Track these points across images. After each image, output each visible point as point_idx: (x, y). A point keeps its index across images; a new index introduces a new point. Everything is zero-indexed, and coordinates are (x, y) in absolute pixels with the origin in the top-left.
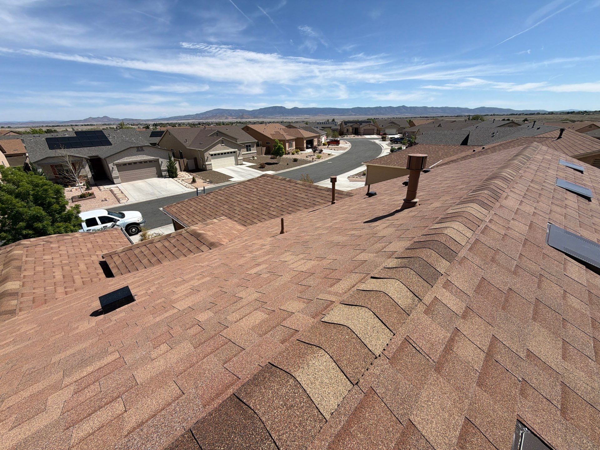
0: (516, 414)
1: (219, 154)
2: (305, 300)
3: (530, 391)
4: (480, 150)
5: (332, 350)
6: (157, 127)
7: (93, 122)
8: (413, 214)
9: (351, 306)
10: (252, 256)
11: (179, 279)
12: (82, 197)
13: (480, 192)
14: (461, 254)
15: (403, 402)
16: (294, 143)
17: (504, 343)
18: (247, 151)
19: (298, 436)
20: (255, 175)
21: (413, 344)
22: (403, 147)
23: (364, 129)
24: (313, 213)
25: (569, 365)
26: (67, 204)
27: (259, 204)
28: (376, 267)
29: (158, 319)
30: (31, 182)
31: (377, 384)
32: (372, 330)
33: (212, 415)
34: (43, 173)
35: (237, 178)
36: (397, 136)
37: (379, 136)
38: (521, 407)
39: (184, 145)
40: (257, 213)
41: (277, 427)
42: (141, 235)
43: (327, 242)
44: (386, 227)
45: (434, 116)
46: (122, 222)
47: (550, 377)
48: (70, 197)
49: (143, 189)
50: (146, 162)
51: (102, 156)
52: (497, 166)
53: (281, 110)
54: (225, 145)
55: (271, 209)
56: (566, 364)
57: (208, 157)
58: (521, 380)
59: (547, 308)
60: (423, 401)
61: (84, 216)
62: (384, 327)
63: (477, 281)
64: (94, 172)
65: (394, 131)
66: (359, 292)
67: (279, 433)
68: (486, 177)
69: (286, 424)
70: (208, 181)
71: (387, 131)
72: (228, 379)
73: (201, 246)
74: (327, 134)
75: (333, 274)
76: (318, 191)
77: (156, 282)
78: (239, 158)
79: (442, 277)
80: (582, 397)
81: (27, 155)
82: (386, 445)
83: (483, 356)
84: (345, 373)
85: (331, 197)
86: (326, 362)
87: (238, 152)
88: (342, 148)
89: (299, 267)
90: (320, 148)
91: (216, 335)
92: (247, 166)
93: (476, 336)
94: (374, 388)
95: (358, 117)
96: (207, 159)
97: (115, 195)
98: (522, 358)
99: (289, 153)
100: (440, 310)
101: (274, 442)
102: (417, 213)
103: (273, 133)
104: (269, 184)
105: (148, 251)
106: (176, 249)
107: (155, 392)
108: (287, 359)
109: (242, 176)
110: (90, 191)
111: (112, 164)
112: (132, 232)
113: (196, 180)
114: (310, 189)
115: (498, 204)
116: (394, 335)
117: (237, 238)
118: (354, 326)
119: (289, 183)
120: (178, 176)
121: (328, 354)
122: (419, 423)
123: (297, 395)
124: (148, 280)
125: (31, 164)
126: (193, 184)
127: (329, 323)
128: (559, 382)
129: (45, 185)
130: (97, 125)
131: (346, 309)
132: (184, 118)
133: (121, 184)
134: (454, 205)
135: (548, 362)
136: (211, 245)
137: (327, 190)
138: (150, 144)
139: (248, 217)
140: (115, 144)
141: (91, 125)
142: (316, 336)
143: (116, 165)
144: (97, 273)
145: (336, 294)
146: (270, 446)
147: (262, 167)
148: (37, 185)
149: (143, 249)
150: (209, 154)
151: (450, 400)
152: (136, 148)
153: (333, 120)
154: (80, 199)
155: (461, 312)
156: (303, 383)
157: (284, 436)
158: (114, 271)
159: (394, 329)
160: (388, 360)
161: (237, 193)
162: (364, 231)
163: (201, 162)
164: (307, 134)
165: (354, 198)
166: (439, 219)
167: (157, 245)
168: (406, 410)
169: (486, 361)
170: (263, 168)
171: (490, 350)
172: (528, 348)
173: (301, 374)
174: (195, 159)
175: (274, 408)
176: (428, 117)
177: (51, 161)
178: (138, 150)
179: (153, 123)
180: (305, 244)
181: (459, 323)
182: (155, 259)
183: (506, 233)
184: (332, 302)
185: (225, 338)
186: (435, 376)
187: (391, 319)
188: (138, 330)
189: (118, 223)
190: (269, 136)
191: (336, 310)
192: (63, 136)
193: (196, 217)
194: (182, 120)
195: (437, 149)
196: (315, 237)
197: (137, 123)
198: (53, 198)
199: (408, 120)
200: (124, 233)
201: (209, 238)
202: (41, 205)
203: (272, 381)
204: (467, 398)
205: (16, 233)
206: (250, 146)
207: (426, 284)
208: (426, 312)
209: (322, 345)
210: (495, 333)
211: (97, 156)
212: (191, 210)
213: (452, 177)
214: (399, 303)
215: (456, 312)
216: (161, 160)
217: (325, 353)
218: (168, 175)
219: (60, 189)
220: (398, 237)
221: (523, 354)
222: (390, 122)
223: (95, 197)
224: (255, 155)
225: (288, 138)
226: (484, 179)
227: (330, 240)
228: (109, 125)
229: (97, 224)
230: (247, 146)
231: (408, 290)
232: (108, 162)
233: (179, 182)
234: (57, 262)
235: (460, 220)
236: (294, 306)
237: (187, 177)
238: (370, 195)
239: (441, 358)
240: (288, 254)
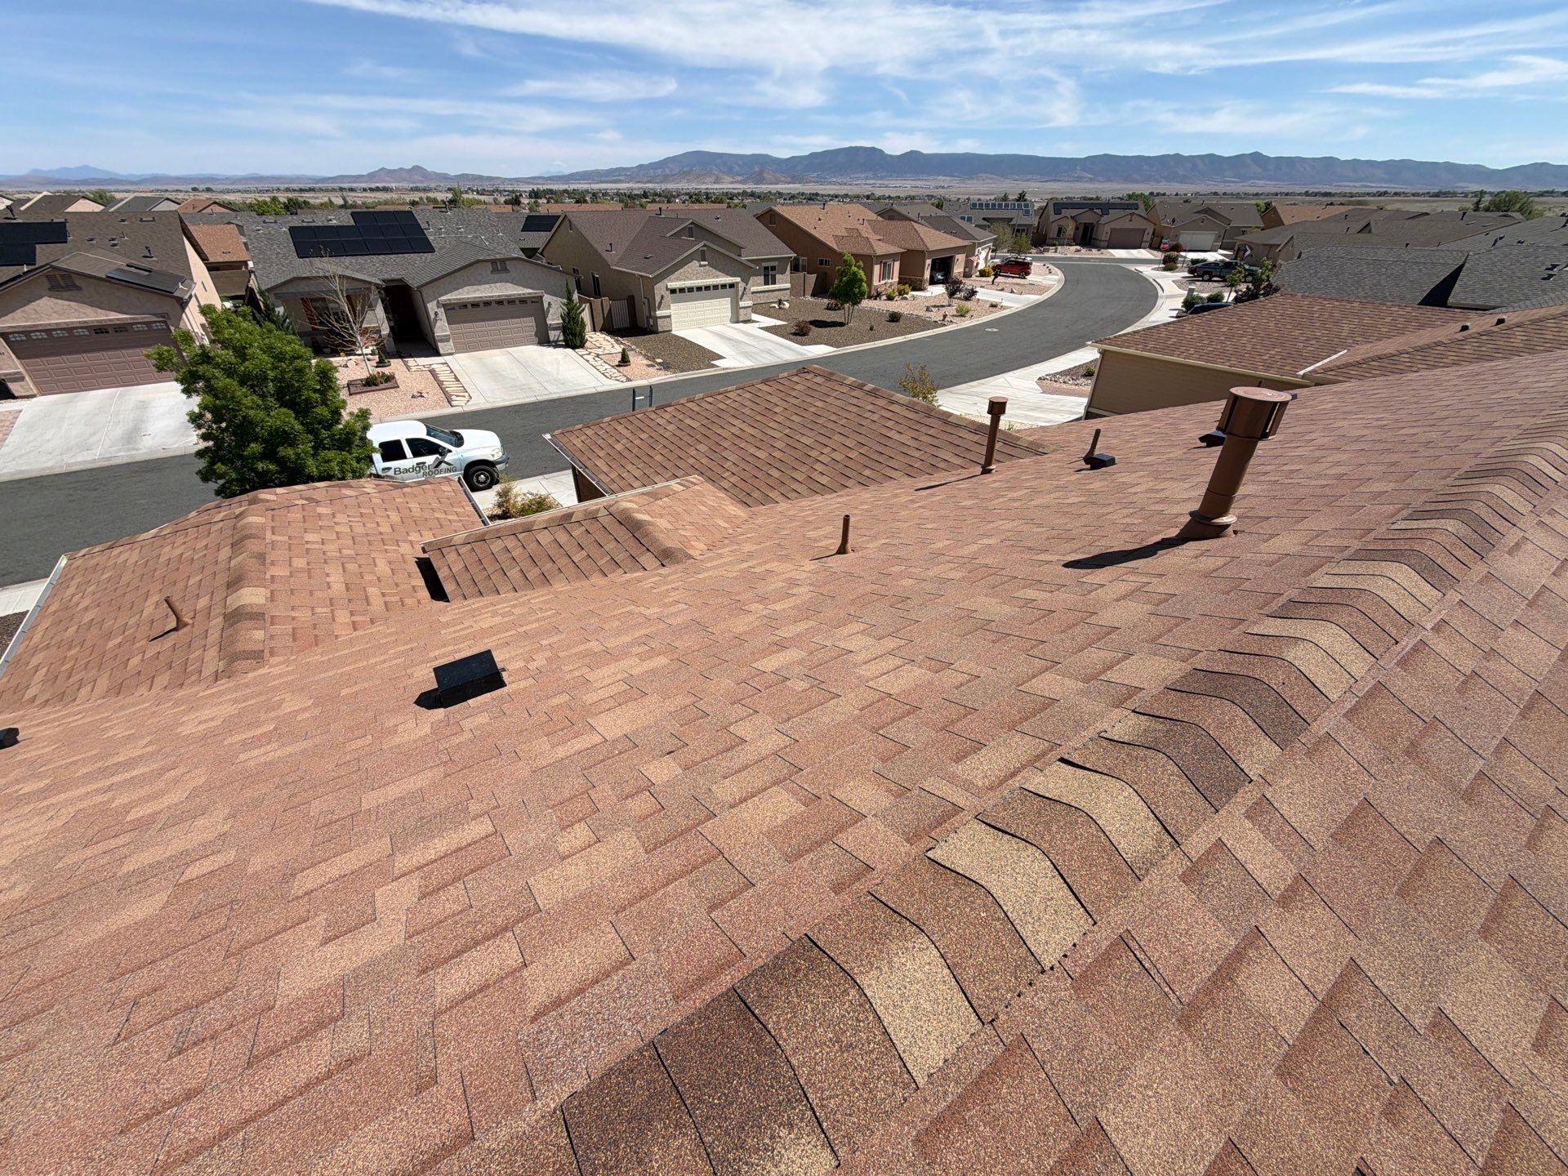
0: (1357, 1156)
1: (691, 290)
2: (893, 786)
3: (1412, 1111)
4: (1487, 327)
5: (945, 941)
6: (540, 201)
7: (390, 182)
8: (1208, 563)
9: (1000, 833)
10: (764, 613)
11: (594, 645)
12: (370, 383)
13: (1432, 523)
14: (1320, 727)
15: (1089, 1078)
16: (897, 265)
17: (1376, 983)
18: (766, 283)
19: (859, 1106)
20: (780, 354)
21: (1137, 953)
22: (1226, 295)
23: (1113, 230)
24: (926, 497)
25: (1547, 1067)
26: (344, 408)
27: (788, 450)
28: (1079, 725)
29: (561, 752)
30: (269, 349)
31: (1036, 1031)
32: (1042, 907)
33: (693, 1023)
34: (287, 318)
35: (732, 361)
36: (1212, 257)
37: (1155, 252)
38: (1376, 1142)
39: (604, 259)
40: (781, 473)
41: (820, 1081)
42: (499, 494)
43: (959, 612)
44: (1124, 597)
45: (1354, 191)
46: (456, 455)
47: (1481, 1087)
48: (345, 382)
49: (504, 373)
50: (511, 301)
51: (414, 283)
52: (1519, 421)
53: (869, 160)
54: (709, 265)
55: (818, 466)
56: (1537, 1063)
57: (662, 297)
58: (1396, 1081)
59: (1537, 906)
60: (1135, 1084)
61: (377, 435)
62: (1072, 902)
63: (1345, 809)
64: (395, 322)
65: (1208, 238)
66: (1026, 796)
67: (822, 1094)
68: (1469, 464)
69: (837, 1080)
70: (660, 364)
71: (1185, 238)
72: (720, 951)
73: (642, 554)
74: (995, 240)
75: (966, 721)
76: (949, 429)
77: (544, 642)
78: (742, 304)
79: (1251, 786)
80: (1555, 1150)
81: (251, 264)
82: (1035, 1159)
83: (1308, 1007)
84: (969, 995)
85: (984, 451)
86: (929, 964)
87: (741, 286)
88: (1034, 288)
89: (881, 680)
90: (968, 284)
91: (688, 830)
92: (762, 328)
93: (1304, 955)
94: (1029, 1039)
95: (1101, 186)
96: (660, 303)
97: (440, 384)
98: (1417, 1028)
99: (878, 295)
100: (1224, 876)
101: (812, 1109)
102: (1220, 562)
103: (842, 232)
104: (817, 395)
105: (521, 549)
106: (584, 553)
107: (576, 938)
108: (845, 938)
109: (746, 354)
110: (386, 371)
111: (435, 302)
112: (478, 482)
113: (631, 359)
114: (928, 421)
115: (1480, 569)
116: (1095, 923)
117: (726, 542)
118: (1004, 891)
119: (871, 399)
120: (587, 345)
121: (936, 947)
122: (1116, 1130)
123: (862, 1024)
124: (524, 628)
125: (261, 293)
126: (621, 369)
127: (944, 867)
128: (1501, 1103)
129: (298, 358)
130: (398, 189)
131: (988, 836)
132: (606, 176)
133: (456, 356)
134: (1338, 556)
135: (1487, 1050)
136: (666, 556)
137: (977, 428)
138: (522, 250)
139: (756, 483)
140: (441, 249)
141: (385, 189)
142: (913, 895)
143: (444, 306)
144: (413, 587)
145: (967, 786)
146: (804, 1114)
147: (800, 333)
148: (280, 357)
149: (511, 543)
150: (667, 289)
151: (1200, 1093)
152: (489, 265)
153: (1022, 197)
154: (365, 389)
155: (1278, 888)
156: (877, 1004)
157: (832, 1101)
158: (449, 587)
159: (1099, 912)
160: (1069, 980)
161: (733, 412)
162: (1062, 595)
163: (646, 308)
164: (936, 241)
165: (1048, 463)
166: (1282, 600)
167: (540, 537)
168: (1092, 1097)
169: (1315, 1020)
170: (804, 335)
171: (1331, 995)
172: (1442, 1006)
173: (874, 982)
174: (631, 300)
175: (816, 1043)
176: (1334, 195)
177: (303, 288)
178: (495, 270)
179: (529, 188)
180: (899, 606)
181: (1270, 919)
182: (536, 571)
183: (1477, 670)
184: (957, 809)
185: (709, 844)
186: (1175, 1036)
187: (1093, 885)
188: (523, 770)
189: (449, 458)
190: (828, 243)
191: (963, 833)
192: (326, 224)
193: (629, 467)
194: (602, 182)
195: (1337, 315)
196: (928, 587)
197: (489, 187)
198: (315, 391)
199: (1262, 203)
200: (465, 492)
201: (661, 537)
202: (291, 405)
203: (813, 982)
204: (1241, 1099)
205: (242, 466)
206: (773, 268)
207: (1201, 802)
208: (1185, 878)
209: (924, 924)
210: (1359, 955)
211: (400, 280)
212: (619, 447)
213: (1358, 439)
214: (1122, 845)
215: (1265, 885)
216: (547, 298)
217: (929, 943)
218: (564, 341)
219: (329, 370)
220: (1153, 641)
221: (1422, 1018)
222: (1200, 209)
223: (398, 387)
224: (785, 296)
225: (881, 249)
226: (1461, 471)
227: (965, 604)
228: (425, 190)
229: (404, 457)
230: (766, 268)
231: (1151, 814)
232: (426, 300)
233: (588, 361)
234: (331, 549)
235: (1344, 619)
236: (864, 795)
237: (608, 349)
238: (1095, 462)
239: (1201, 996)
240: (855, 627)
